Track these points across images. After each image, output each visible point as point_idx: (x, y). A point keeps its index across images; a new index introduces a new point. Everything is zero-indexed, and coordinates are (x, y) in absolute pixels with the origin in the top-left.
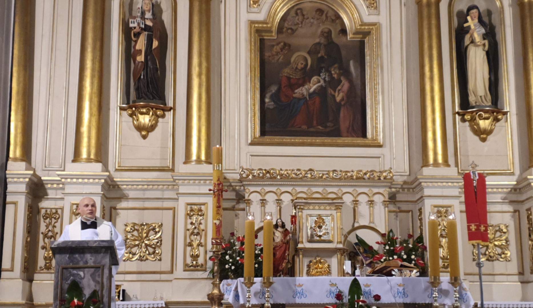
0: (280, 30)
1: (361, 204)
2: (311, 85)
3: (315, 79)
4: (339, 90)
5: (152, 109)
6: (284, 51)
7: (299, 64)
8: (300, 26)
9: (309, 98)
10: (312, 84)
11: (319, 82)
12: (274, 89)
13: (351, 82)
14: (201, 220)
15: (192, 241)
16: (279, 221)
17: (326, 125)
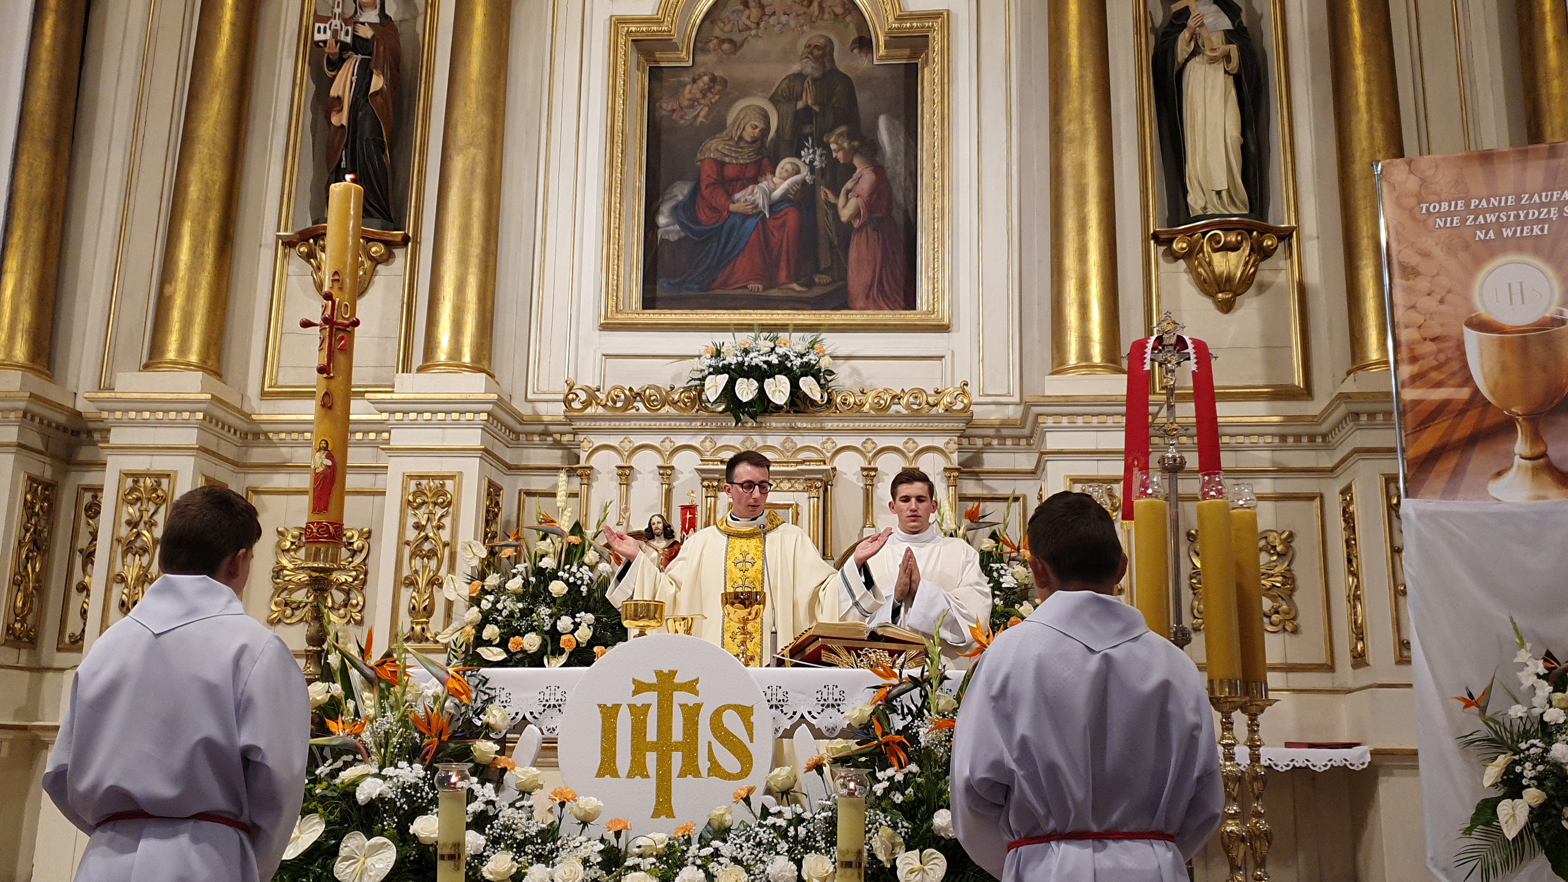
0: (702, 44)
2: (775, 179)
3: (786, 164)
4: (848, 192)
7: (749, 129)
8: (753, 32)
9: (770, 212)
10: (780, 178)
11: (798, 172)
14: (442, 516)
15: (416, 572)
16: (656, 519)
17: (812, 280)
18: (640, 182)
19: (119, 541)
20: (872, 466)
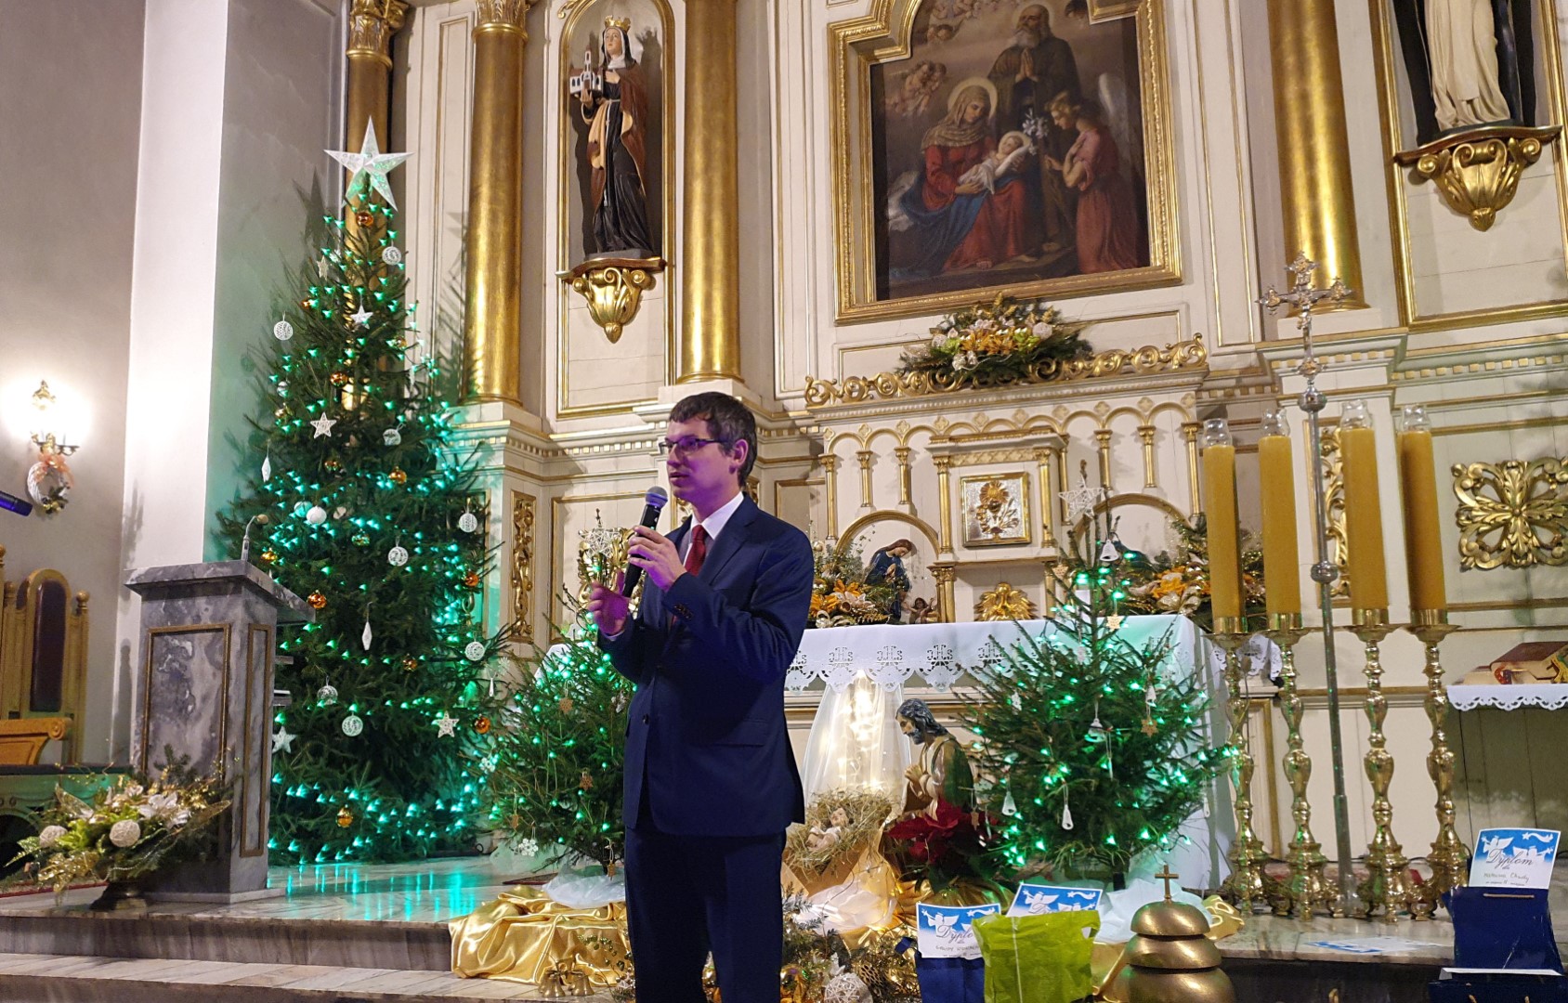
0: (919, 35)
1: (1122, 440)
2: (999, 156)
3: (1008, 138)
4: (1073, 157)
5: (621, 272)
6: (929, 84)
7: (970, 110)
9: (995, 188)
10: (1003, 153)
11: (1020, 144)
13: (1103, 130)
17: (1041, 249)
18: (868, 179)
20: (1106, 428)
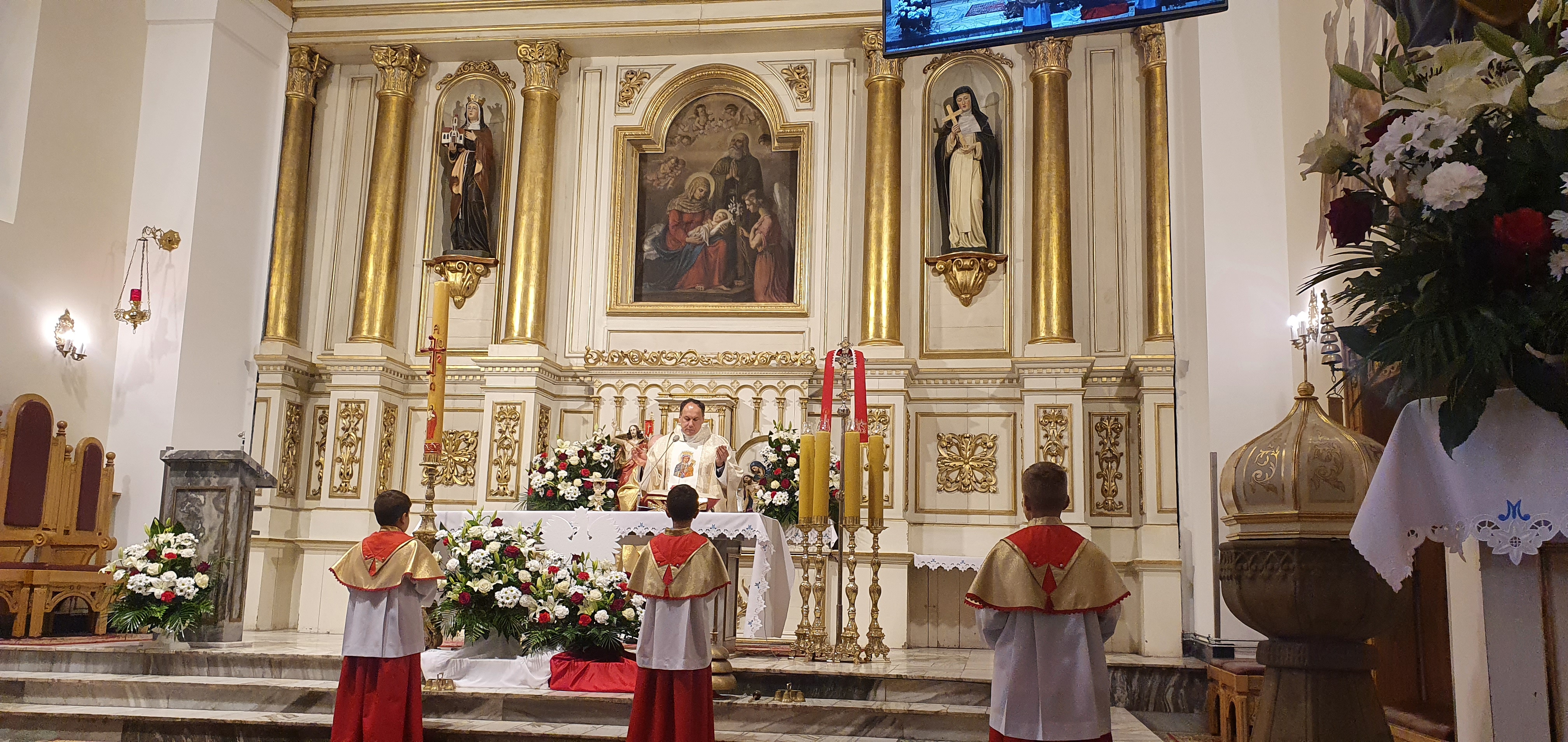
1: (767, 403)
2: (713, 223)
3: (719, 213)
4: (756, 230)
5: (468, 264)
6: (675, 171)
7: (698, 191)
8: (701, 132)
9: (709, 243)
10: (715, 222)
11: (726, 218)
12: (657, 230)
13: (774, 216)
14: (514, 426)
15: (500, 457)
16: (633, 428)
17: (733, 283)
18: (633, 226)
19: (338, 439)
20: (759, 396)
